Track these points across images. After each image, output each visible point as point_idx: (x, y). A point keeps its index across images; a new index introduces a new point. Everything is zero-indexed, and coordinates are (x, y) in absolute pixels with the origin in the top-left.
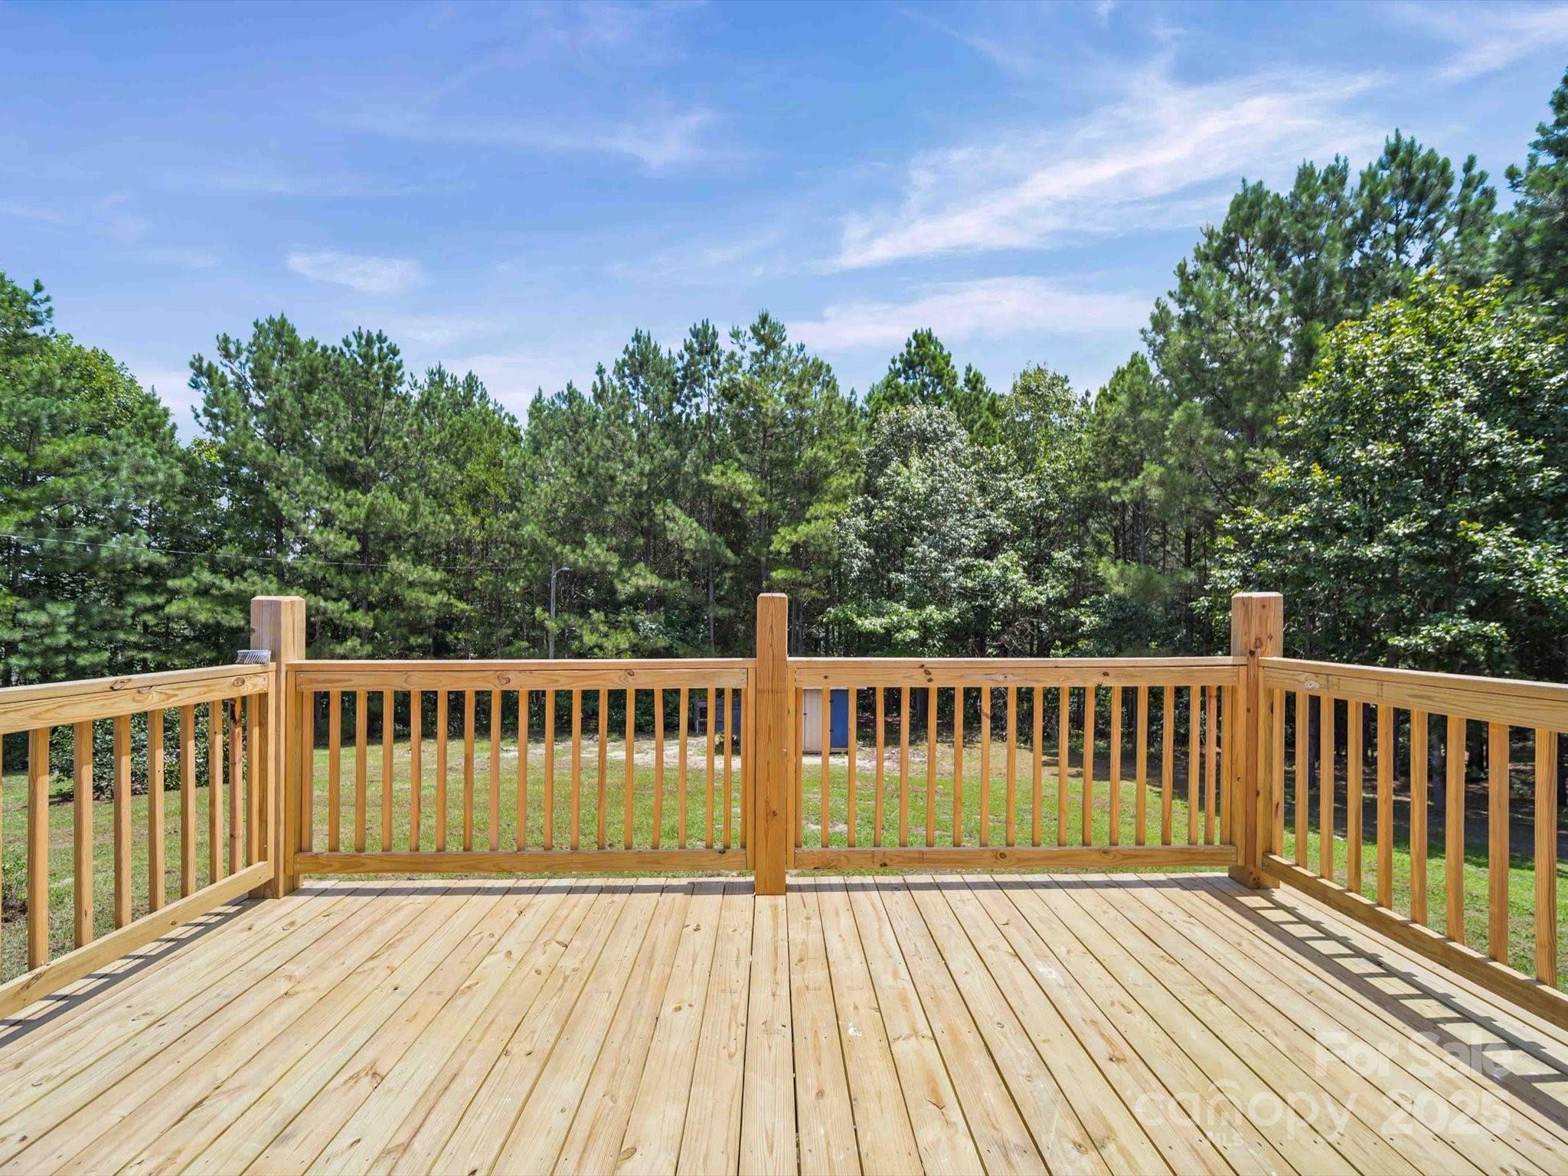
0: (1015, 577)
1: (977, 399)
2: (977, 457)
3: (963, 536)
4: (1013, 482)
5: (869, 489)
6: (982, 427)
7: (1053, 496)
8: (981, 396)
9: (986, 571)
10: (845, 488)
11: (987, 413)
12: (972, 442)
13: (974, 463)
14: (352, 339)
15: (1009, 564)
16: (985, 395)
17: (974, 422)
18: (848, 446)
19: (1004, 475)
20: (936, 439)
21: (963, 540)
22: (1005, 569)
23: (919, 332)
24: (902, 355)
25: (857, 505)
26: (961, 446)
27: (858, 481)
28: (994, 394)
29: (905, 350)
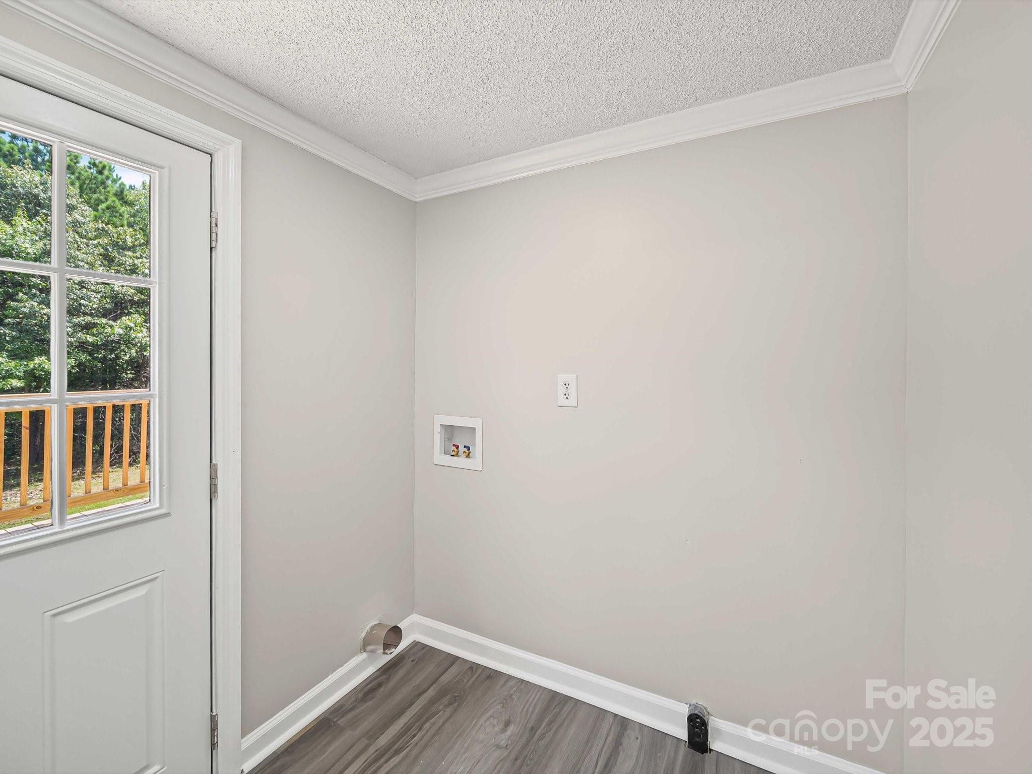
0: (140, 335)
1: (103, 183)
3: (82, 298)
4: (140, 260)
6: (108, 208)
8: (109, 182)
9: (109, 329)
11: (114, 198)
12: (96, 219)
13: (96, 237)
15: (132, 325)
16: (114, 181)
17: (99, 202)
19: (130, 253)
21: (82, 302)
22: (128, 328)
26: (81, 219)
28: (122, 184)
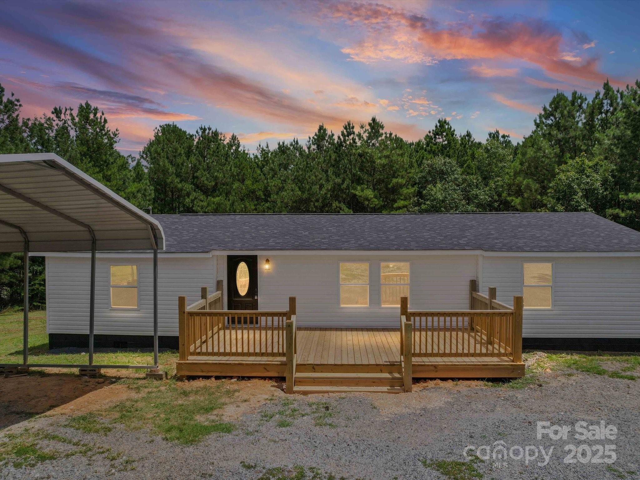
2: (465, 180)
5: (419, 194)
7: (496, 197)
10: (410, 193)
14: (199, 131)
18: (410, 174)
20: (447, 173)
23: (441, 120)
24: (433, 130)
25: (415, 201)
27: (415, 191)
29: (434, 129)
